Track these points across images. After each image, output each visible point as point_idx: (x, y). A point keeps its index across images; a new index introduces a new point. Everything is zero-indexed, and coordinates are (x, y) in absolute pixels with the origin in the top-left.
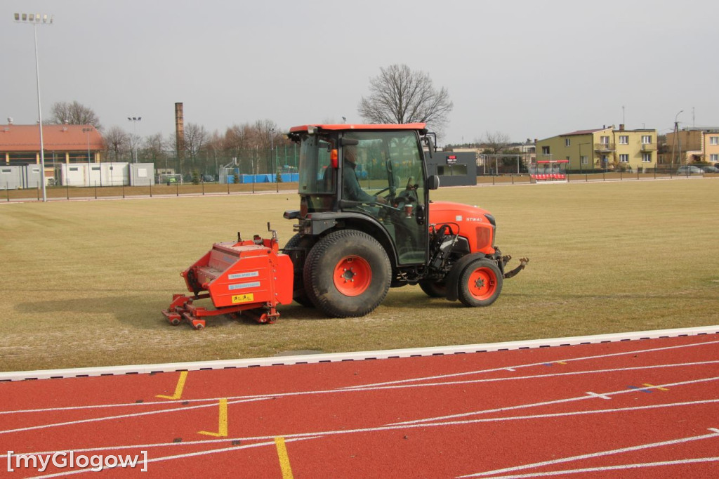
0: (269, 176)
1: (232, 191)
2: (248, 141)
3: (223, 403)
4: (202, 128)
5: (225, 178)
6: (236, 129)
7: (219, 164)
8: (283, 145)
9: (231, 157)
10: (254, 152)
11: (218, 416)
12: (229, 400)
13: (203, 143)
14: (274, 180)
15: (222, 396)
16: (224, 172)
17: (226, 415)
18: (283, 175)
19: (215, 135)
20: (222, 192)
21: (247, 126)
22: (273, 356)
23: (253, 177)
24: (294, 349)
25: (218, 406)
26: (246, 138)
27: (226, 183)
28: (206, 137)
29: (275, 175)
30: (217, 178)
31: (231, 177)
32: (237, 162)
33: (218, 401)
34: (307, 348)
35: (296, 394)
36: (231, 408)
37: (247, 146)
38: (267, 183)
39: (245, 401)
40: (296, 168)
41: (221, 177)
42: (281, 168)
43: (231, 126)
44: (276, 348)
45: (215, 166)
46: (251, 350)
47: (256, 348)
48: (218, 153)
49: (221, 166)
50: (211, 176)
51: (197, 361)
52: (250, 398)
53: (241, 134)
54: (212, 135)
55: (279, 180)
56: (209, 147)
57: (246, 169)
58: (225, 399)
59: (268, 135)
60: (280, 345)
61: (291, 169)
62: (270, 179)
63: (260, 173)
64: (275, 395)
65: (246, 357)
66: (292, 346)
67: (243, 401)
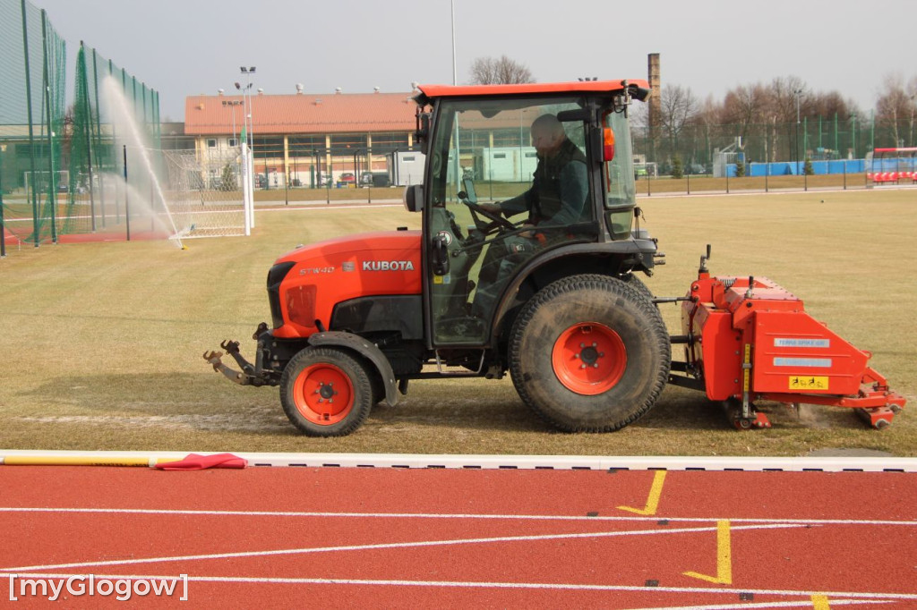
0: (793, 165)
1: (733, 189)
2: (759, 110)
3: (724, 527)
4: (689, 92)
5: (722, 168)
6: (741, 91)
7: (713, 147)
8: (816, 116)
9: (731, 135)
10: (770, 128)
11: (716, 548)
12: (733, 524)
13: (689, 115)
14: (801, 170)
15: (721, 515)
16: (721, 159)
17: (729, 547)
18: (815, 163)
19: (709, 103)
20: (716, 189)
21: (759, 85)
22: (803, 456)
23: (767, 166)
24: (839, 446)
25: (715, 532)
26: (756, 106)
27: (723, 175)
28: (693, 106)
29: (802, 164)
30: (709, 171)
31: (732, 167)
32: (742, 144)
33: (714, 524)
34: (860, 446)
35: (845, 522)
36: (735, 536)
37: (757, 119)
38: (789, 177)
39: (760, 527)
40: (836, 152)
41: (716, 167)
42: (811, 152)
43: (733, 88)
44: (808, 441)
45: (707, 150)
46: (767, 443)
47: (776, 439)
48: (712, 131)
49: (717, 150)
50: (700, 166)
51: (680, 455)
52: (767, 523)
53: (749, 100)
54: (704, 103)
55: (808, 171)
56: (698, 121)
57: (755, 153)
58: (726, 520)
59: (791, 100)
60: (816, 438)
61: (828, 153)
62: (794, 170)
63: (777, 161)
64: (811, 521)
65: (760, 455)
66: (835, 441)
67: (756, 527)
